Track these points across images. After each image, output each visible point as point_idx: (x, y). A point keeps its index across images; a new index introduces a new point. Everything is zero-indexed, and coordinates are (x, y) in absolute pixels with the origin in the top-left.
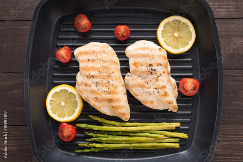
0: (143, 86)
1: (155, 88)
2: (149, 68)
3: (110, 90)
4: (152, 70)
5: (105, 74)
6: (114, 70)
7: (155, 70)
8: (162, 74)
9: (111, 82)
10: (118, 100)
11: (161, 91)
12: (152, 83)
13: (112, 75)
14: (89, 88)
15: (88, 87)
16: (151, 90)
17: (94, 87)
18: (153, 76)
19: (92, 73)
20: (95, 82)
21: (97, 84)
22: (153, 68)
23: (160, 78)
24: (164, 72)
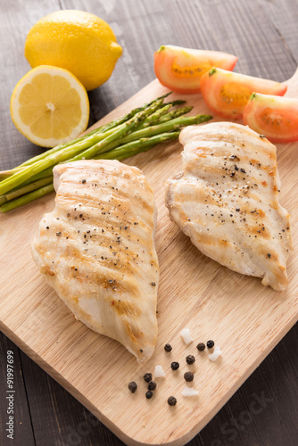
0: (206, 199)
1: (238, 210)
2: (230, 164)
3: (116, 257)
4: (236, 169)
5: (113, 219)
6: (139, 220)
7: (243, 171)
8: (260, 186)
9: (125, 241)
10: (131, 290)
11: (252, 222)
12: (231, 196)
13: (132, 227)
14: (63, 243)
15: (63, 238)
16: (227, 211)
17: (77, 242)
18: (235, 183)
19: (84, 209)
20: (84, 231)
21: (87, 236)
22: (239, 166)
23: (252, 192)
24: (264, 184)
